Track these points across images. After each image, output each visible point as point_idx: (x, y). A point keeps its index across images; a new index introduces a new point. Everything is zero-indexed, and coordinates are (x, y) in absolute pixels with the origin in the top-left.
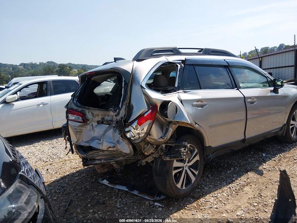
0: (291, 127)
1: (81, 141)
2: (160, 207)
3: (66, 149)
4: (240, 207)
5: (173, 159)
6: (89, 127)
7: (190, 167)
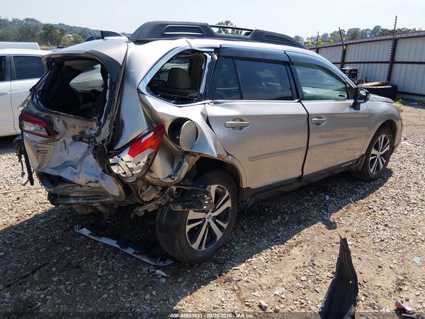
0: (371, 158)
1: (45, 165)
2: (163, 276)
3: (22, 176)
4: (281, 280)
5: (187, 209)
6: (59, 144)
7: (215, 218)
